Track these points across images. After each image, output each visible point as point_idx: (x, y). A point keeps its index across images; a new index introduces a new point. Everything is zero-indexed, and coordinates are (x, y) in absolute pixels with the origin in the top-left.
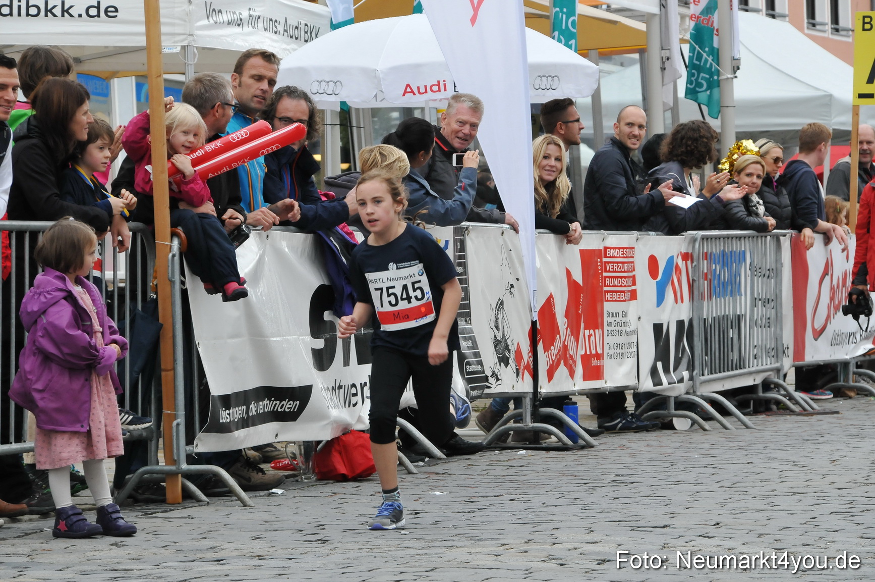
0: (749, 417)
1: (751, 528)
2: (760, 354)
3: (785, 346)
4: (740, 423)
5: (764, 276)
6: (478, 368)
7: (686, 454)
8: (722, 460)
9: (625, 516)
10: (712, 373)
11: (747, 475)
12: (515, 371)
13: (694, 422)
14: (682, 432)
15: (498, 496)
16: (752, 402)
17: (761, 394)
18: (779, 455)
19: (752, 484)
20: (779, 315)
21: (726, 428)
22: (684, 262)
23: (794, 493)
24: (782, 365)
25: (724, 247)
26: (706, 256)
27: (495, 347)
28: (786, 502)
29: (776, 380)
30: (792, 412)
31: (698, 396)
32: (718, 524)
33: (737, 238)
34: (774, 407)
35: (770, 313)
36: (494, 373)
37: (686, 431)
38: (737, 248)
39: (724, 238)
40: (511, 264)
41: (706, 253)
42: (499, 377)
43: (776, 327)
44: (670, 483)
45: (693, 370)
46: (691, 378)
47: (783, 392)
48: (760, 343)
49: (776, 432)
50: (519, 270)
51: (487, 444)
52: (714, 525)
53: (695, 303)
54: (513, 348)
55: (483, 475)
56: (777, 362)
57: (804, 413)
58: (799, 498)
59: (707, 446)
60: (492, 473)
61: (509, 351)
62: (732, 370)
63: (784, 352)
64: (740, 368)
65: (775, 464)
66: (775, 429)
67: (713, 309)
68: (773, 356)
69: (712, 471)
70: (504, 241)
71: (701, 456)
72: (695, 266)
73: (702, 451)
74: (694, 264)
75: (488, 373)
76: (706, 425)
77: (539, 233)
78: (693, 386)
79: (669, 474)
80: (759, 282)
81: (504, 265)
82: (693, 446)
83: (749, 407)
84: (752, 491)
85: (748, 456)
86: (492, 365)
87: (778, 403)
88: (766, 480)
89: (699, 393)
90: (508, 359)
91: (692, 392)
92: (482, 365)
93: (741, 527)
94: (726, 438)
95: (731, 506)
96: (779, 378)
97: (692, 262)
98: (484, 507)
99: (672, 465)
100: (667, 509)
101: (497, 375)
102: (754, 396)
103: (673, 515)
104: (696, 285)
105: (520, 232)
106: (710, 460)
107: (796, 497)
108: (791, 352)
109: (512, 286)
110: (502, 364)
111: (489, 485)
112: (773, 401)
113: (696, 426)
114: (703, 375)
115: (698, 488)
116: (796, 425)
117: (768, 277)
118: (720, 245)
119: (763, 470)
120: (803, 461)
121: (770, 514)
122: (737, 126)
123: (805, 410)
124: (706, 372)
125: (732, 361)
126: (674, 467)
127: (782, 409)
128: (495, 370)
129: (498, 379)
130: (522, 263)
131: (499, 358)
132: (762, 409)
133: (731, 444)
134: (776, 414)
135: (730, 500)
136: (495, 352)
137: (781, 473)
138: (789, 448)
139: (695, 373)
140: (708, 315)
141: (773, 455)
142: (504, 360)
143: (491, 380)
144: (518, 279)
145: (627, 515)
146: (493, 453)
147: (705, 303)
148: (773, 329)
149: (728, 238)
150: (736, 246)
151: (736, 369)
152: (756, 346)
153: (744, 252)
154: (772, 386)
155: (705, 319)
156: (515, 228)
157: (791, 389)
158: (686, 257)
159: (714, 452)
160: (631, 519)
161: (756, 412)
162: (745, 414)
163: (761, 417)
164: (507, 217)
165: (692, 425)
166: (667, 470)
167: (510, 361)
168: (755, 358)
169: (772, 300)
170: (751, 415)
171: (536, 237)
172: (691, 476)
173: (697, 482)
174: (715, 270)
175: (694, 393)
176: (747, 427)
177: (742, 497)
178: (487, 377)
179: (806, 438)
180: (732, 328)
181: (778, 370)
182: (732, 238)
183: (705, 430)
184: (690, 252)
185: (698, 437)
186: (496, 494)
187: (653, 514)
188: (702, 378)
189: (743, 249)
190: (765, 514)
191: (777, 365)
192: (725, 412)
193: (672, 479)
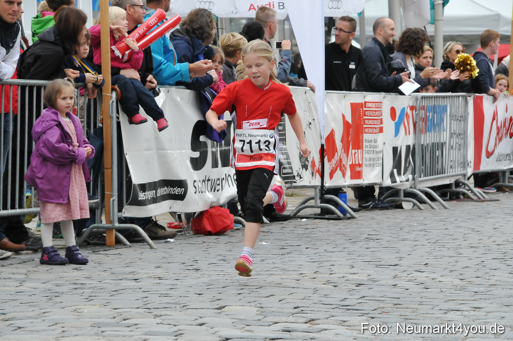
0: (447, 202)
1: (446, 267)
2: (454, 166)
3: (469, 161)
4: (441, 205)
5: (458, 120)
6: (290, 171)
7: (410, 223)
8: (430, 227)
9: (372, 258)
10: (425, 176)
11: (445, 236)
12: (311, 173)
13: (414, 205)
14: (407, 210)
15: (299, 246)
16: (449, 194)
17: (454, 189)
18: (464, 224)
19: (447, 241)
20: (466, 143)
21: (433, 208)
22: (411, 111)
23: (472, 247)
24: (467, 172)
25: (435, 102)
26: (423, 108)
27: (300, 159)
28: (467, 252)
29: (463, 181)
30: (472, 200)
31: (417, 190)
32: (427, 264)
33: (442, 97)
34: (462, 197)
35: (461, 142)
36: (298, 174)
37: (410, 210)
38: (442, 103)
39: (434, 98)
40: (310, 111)
41: (424, 106)
42: (302, 177)
43: (463, 150)
44: (400, 240)
45: (415, 174)
46: (414, 179)
47: (467, 188)
48: (454, 159)
49: (462, 211)
50: (315, 114)
51: (293, 215)
52: (425, 265)
53: (417, 135)
54: (310, 160)
55: (291, 233)
56: (464, 170)
57: (479, 200)
58: (474, 250)
59: (422, 218)
60: (296, 232)
61: (308, 161)
62: (438, 174)
63: (468, 165)
64: (442, 174)
65: (461, 230)
66: (462, 209)
67: (428, 139)
68: (462, 167)
69: (424, 233)
70: (307, 97)
71: (418, 224)
72: (417, 113)
73: (419, 222)
74: (417, 112)
75: (295, 174)
76: (422, 206)
77: (327, 93)
78: (414, 184)
79: (399, 234)
80: (454, 124)
81: (306, 111)
82: (414, 218)
83: (447, 196)
84: (447, 245)
85: (446, 225)
86: (298, 169)
87: (464, 194)
88: (456, 239)
89: (417, 188)
90: (307, 166)
91: (413, 187)
92: (292, 169)
93: (441, 266)
94: (433, 214)
95: (435, 254)
96: (465, 180)
97: (416, 111)
98: (291, 252)
99: (401, 230)
100: (397, 255)
101: (300, 176)
102: (450, 190)
103: (401, 259)
104: (417, 125)
105: (316, 92)
106: (423, 227)
107: (473, 249)
108: (472, 165)
109: (310, 123)
110: (304, 169)
111: (294, 239)
112: (461, 193)
113: (416, 207)
114: (420, 177)
115: (416, 243)
116: (474, 207)
117: (460, 121)
118: (432, 102)
119: (454, 233)
120: (477, 229)
121: (457, 259)
122: (444, 32)
123: (479, 198)
124: (422, 176)
125: (438, 169)
126: (402, 230)
127: (467, 198)
128: (299, 172)
129: (301, 178)
130: (316, 110)
131: (302, 165)
132: (454, 198)
133: (436, 218)
134: (462, 200)
135: (434, 250)
136: (300, 162)
137: (464, 235)
138: (469, 221)
139: (416, 176)
140: (424, 142)
141: (460, 225)
142: (305, 167)
143: (297, 178)
144: (314, 120)
145: (374, 258)
146: (296, 221)
147: (423, 136)
148: (462, 151)
149: (437, 98)
150: (442, 102)
151: (440, 174)
152: (452, 161)
153: (446, 106)
154: (461, 184)
155: (422, 145)
156: (313, 90)
157: (472, 186)
158: (412, 108)
159: (426, 222)
160: (376, 261)
161: (451, 199)
162: (444, 200)
163: (454, 202)
164: (308, 83)
165: (414, 206)
166: (398, 232)
167: (309, 167)
168: (451, 168)
169: (462, 134)
170: (448, 201)
171: (325, 95)
172: (412, 236)
173: (415, 239)
174: (429, 116)
175: (415, 188)
176: (446, 208)
177: (441, 249)
178: (294, 176)
179: (480, 215)
180: (438, 150)
181: (464, 175)
182: (439, 97)
183: (421, 209)
184: (415, 105)
185: (417, 213)
186: (298, 245)
187: (389, 258)
188: (420, 179)
189: (446, 104)
190: (454, 259)
191: (464, 172)
192: (433, 199)
193: (400, 237)
